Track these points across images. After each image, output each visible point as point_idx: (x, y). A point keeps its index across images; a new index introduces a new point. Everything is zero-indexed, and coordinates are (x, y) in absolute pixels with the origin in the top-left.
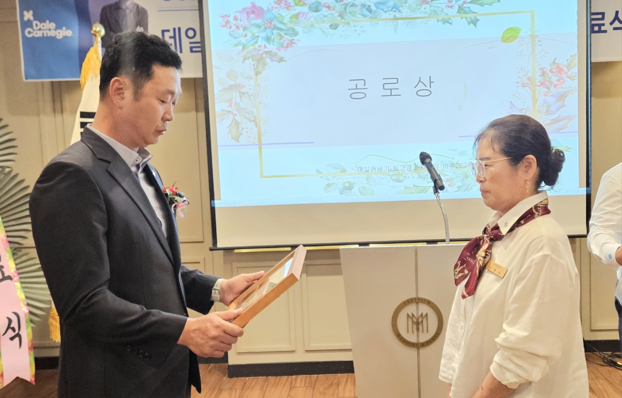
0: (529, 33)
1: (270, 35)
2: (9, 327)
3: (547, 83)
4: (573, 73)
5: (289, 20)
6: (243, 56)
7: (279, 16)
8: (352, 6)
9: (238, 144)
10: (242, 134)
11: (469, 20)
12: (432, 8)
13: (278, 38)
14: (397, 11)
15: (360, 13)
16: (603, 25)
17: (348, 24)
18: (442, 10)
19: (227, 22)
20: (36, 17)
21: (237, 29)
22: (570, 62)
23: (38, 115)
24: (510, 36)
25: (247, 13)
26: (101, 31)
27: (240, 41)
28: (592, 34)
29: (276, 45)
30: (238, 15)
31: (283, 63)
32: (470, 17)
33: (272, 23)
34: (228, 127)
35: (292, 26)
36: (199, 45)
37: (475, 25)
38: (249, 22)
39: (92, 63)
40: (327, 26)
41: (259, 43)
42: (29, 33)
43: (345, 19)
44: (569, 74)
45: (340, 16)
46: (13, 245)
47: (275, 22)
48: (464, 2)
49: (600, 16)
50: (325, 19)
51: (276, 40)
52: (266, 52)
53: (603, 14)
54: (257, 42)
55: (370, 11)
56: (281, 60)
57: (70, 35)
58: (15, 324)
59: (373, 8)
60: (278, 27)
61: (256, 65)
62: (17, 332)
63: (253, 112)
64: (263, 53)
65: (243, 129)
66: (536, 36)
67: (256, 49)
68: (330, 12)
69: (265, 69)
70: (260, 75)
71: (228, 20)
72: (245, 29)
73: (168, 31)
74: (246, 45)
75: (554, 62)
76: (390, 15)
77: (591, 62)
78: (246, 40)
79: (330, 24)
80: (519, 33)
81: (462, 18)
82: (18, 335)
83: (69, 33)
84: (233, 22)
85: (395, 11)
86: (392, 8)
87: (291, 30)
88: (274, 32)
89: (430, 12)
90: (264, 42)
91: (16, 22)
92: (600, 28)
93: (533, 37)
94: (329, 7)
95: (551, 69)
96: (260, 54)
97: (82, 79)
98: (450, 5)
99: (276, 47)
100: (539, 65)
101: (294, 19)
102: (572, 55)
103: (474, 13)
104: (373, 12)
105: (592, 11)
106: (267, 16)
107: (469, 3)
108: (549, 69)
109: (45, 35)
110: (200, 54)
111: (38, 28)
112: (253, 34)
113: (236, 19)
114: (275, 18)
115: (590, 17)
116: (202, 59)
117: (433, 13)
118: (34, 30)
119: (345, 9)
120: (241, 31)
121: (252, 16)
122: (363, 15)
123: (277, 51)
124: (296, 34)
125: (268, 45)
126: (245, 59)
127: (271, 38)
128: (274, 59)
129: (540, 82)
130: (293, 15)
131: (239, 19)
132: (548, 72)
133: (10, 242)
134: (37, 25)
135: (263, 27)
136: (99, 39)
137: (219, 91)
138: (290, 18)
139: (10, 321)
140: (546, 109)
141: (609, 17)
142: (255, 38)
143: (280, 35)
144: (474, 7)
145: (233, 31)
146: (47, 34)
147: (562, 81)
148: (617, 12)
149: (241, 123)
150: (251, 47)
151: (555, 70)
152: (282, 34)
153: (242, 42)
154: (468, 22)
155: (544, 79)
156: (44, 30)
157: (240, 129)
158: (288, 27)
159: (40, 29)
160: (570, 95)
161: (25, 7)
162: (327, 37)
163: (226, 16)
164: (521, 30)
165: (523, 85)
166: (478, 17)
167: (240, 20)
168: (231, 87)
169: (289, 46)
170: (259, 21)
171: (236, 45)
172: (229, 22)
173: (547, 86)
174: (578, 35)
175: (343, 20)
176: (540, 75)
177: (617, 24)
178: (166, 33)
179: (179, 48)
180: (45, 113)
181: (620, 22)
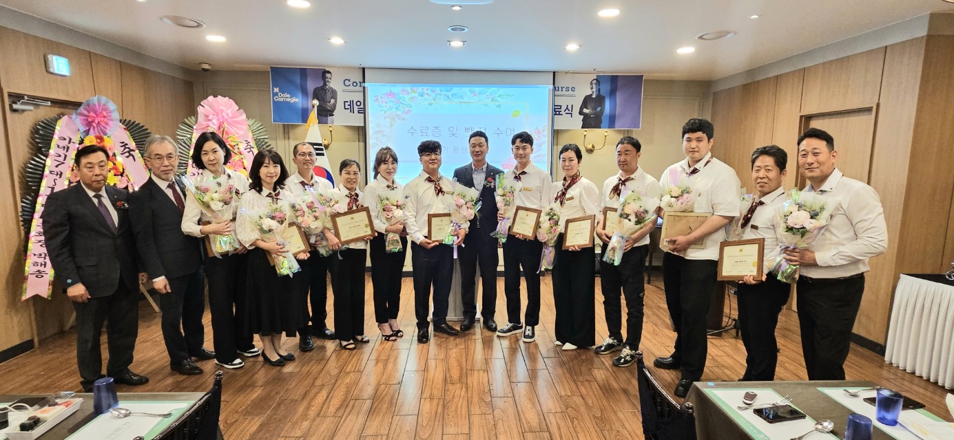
0: (526, 113)
1: (398, 106)
5: (408, 100)
6: (385, 117)
8: (439, 95)
12: (479, 98)
13: (403, 108)
14: (462, 98)
15: (444, 98)
16: (561, 111)
17: (438, 103)
18: (484, 99)
19: (377, 99)
20: (281, 91)
21: (382, 103)
22: (544, 129)
24: (516, 114)
25: (387, 95)
28: (555, 116)
29: (401, 112)
30: (383, 97)
31: (404, 121)
32: (498, 104)
35: (409, 103)
36: (363, 110)
37: (499, 107)
38: (388, 100)
42: (277, 98)
43: (436, 101)
44: (544, 134)
45: (433, 99)
47: (401, 101)
48: (495, 96)
49: (559, 107)
50: (426, 100)
51: (401, 109)
52: (396, 115)
53: (561, 106)
54: (392, 110)
55: (448, 97)
56: (404, 119)
59: (450, 96)
60: (403, 103)
61: (391, 121)
66: (529, 115)
67: (391, 113)
68: (429, 97)
69: (395, 123)
70: (393, 126)
72: (386, 103)
74: (386, 111)
75: (536, 128)
76: (460, 100)
77: (554, 129)
78: (387, 108)
79: (428, 103)
80: (521, 113)
81: (493, 104)
83: (297, 100)
86: (459, 97)
87: (409, 105)
88: (401, 105)
90: (395, 110)
91: (270, 92)
92: (559, 113)
94: (428, 95)
96: (393, 116)
98: (487, 97)
102: (545, 125)
104: (450, 98)
105: (555, 105)
106: (397, 97)
107: (498, 97)
110: (363, 114)
112: (390, 106)
113: (381, 98)
114: (401, 98)
115: (554, 107)
116: (364, 117)
118: (279, 97)
119: (436, 96)
120: (384, 104)
121: (390, 97)
122: (445, 100)
123: (401, 115)
124: (411, 107)
125: (397, 112)
127: (399, 108)
128: (400, 119)
130: (410, 98)
134: (281, 95)
135: (395, 102)
136: (316, 107)
137: (372, 133)
141: (564, 108)
142: (391, 108)
144: (499, 99)
145: (380, 103)
146: (286, 100)
148: (567, 106)
150: (389, 112)
151: (537, 132)
152: (405, 107)
153: (384, 109)
156: (284, 98)
159: (282, 97)
161: (275, 85)
162: (427, 109)
163: (376, 96)
166: (501, 104)
167: (384, 99)
168: (378, 132)
169: (408, 113)
170: (393, 100)
171: (381, 111)
174: (548, 116)
177: (567, 111)
178: (346, 103)
179: (352, 111)
180: (280, 139)
181: (569, 110)
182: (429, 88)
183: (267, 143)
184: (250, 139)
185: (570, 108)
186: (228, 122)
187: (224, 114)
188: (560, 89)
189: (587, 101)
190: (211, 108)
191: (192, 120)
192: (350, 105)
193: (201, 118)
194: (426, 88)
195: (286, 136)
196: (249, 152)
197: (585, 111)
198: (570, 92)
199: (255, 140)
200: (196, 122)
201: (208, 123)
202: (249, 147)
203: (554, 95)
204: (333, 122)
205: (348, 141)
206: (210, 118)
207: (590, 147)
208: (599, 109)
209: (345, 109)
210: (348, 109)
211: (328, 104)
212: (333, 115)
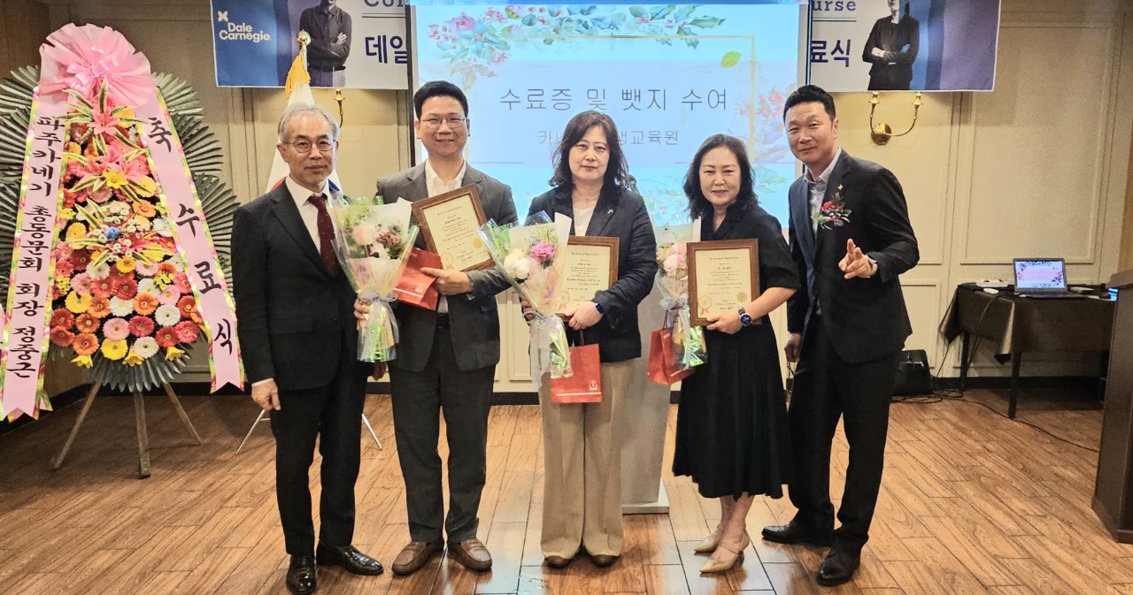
0: (750, 59)
1: (480, 47)
2: (220, 334)
3: (766, 111)
5: (501, 33)
6: (452, 69)
7: (490, 28)
8: (567, 21)
11: (689, 42)
12: (651, 28)
13: (489, 51)
14: (615, 29)
15: (576, 28)
16: (825, 54)
17: (564, 39)
18: (662, 30)
19: (435, 33)
20: (231, 19)
21: (446, 40)
23: (227, 122)
24: (730, 60)
25: (457, 23)
27: (449, 53)
28: (812, 63)
29: (486, 59)
30: (447, 25)
31: (493, 77)
32: (690, 39)
33: (483, 35)
35: (504, 39)
36: (405, 55)
37: (695, 47)
38: (459, 34)
39: (298, 72)
40: (541, 41)
41: (469, 56)
42: (224, 35)
43: (560, 35)
45: (554, 31)
46: (220, 254)
47: (486, 35)
48: (685, 23)
49: (822, 45)
50: (539, 33)
51: (486, 53)
52: (477, 66)
53: (824, 43)
54: (466, 55)
55: (586, 26)
56: (491, 74)
57: (268, 40)
58: (225, 331)
59: (590, 24)
60: (489, 40)
61: (464, 79)
62: (227, 338)
64: (473, 67)
66: (756, 62)
67: (465, 62)
68: (544, 26)
69: (474, 84)
71: (436, 30)
72: (454, 40)
73: (373, 39)
74: (454, 57)
75: (773, 90)
76: (608, 32)
78: (455, 52)
79: (544, 39)
80: (739, 58)
81: (681, 39)
82: (228, 342)
83: (266, 37)
84: (441, 32)
85: (613, 29)
87: (503, 43)
88: (486, 44)
89: (648, 31)
90: (474, 56)
91: (210, 21)
92: (821, 58)
93: (753, 63)
94: (543, 21)
95: (770, 97)
98: (669, 26)
99: (486, 61)
100: (758, 92)
101: (506, 32)
102: (792, 83)
103: (694, 34)
104: (589, 28)
105: (813, 40)
106: (479, 27)
107: (691, 24)
108: (768, 96)
109: (241, 38)
110: (406, 65)
111: (233, 30)
112: (463, 47)
113: (445, 29)
114: (486, 30)
115: (811, 45)
116: (408, 70)
117: (652, 32)
119: (561, 24)
120: (450, 42)
121: (462, 27)
122: (579, 31)
123: (487, 65)
124: (508, 48)
126: (453, 72)
127: (481, 51)
128: (485, 73)
129: (758, 109)
130: (505, 28)
131: (448, 29)
132: (767, 100)
133: (217, 251)
134: (232, 27)
135: (473, 39)
138: (503, 31)
139: (221, 328)
140: (763, 137)
141: (831, 46)
142: (465, 50)
143: (491, 48)
144: (695, 29)
145: (442, 42)
146: (243, 37)
148: (839, 42)
150: (460, 60)
151: (773, 99)
152: (494, 47)
153: (451, 54)
154: (688, 44)
155: (762, 107)
156: (240, 32)
158: (500, 40)
159: (236, 32)
161: (220, 7)
162: (540, 52)
163: (435, 25)
164: (741, 56)
165: (741, 112)
166: (699, 40)
167: (450, 31)
169: (500, 60)
170: (469, 33)
171: (444, 57)
172: (438, 33)
173: (765, 114)
175: (558, 36)
176: (759, 103)
177: (838, 54)
178: (370, 42)
179: (383, 58)
180: (234, 121)
181: (842, 52)
182: (545, 6)
183: (197, 123)
184: (161, 113)
185: (844, 49)
186: (111, 81)
187: (101, 62)
188: (823, 6)
189: (881, 31)
190: (72, 49)
191: (25, 74)
192: (378, 46)
193: (47, 69)
194: (538, 7)
195: (249, 116)
196: (159, 142)
197: (876, 52)
198: (845, 13)
199: (173, 118)
200: (38, 79)
201: (67, 80)
202: (159, 131)
203: (811, 21)
204: (342, 82)
205: (379, 123)
206: (69, 71)
207: (880, 130)
208: (905, 49)
209: (368, 54)
210: (375, 54)
211: (332, 44)
212: (344, 68)
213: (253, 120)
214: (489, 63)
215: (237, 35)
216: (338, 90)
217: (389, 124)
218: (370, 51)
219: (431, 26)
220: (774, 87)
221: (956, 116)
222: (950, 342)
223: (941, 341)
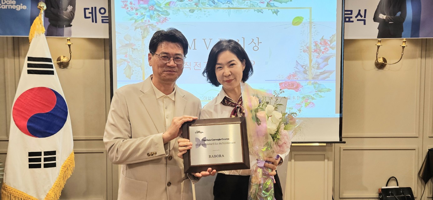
0: (309, 20)
1: (152, 14)
3: (318, 51)
4: (333, 45)
5: (164, 6)
6: (135, 27)
7: (158, 3)
9: (130, 80)
10: (132, 74)
11: (273, 11)
12: (251, 3)
13: (157, 16)
14: (230, 3)
15: (208, 4)
16: (351, 17)
17: (201, 10)
18: (257, 5)
21: (131, 10)
22: (332, 38)
23: (4, 57)
24: (297, 21)
25: (138, 0)
26: (44, 7)
27: (134, 17)
28: (345, 23)
29: (155, 21)
32: (274, 9)
33: (154, 7)
34: (124, 70)
35: (166, 9)
36: (108, 18)
37: (277, 14)
38: (139, 6)
39: (37, 26)
40: (188, 10)
41: (145, 19)
43: (199, 7)
44: (331, 45)
45: (195, 5)
47: (155, 7)
48: (270, 0)
49: (350, 12)
50: (186, 6)
51: (156, 17)
52: (149, 25)
53: (351, 11)
55: (214, 3)
57: (25, 9)
59: (216, 1)
60: (157, 10)
61: (143, 32)
63: (140, 61)
64: (148, 25)
65: (133, 71)
66: (312, 22)
67: (143, 23)
68: (190, 2)
69: (148, 35)
70: (145, 38)
71: (126, 4)
72: (137, 10)
73: (88, 9)
74: (137, 20)
75: (322, 38)
76: (226, 6)
77: (344, 39)
78: (137, 17)
79: (189, 10)
80: (302, 20)
81: (269, 10)
83: (25, 7)
84: (129, 5)
85: (229, 4)
86: (228, 2)
87: (165, 12)
88: (155, 12)
89: (250, 5)
90: (148, 19)
92: (349, 20)
93: (311, 23)
95: (321, 42)
96: (146, 26)
97: (30, 37)
98: (262, 2)
99: (155, 22)
100: (314, 40)
101: (167, 5)
102: (333, 34)
103: (276, 7)
104: (216, 3)
105: (345, 10)
106: (151, 3)
107: (274, 1)
108: (319, 42)
109: (9, 8)
110: (108, 24)
111: (4, 3)
112: (142, 13)
113: (131, 3)
114: (156, 4)
115: (344, 12)
116: (109, 27)
117: (252, 5)
118: (2, 4)
119: (199, 1)
120: (134, 11)
121: (141, 2)
122: (209, 5)
123: (156, 24)
124: (169, 14)
125: (151, 21)
126: (136, 28)
127: (152, 16)
128: (154, 29)
129: (314, 49)
130: (167, 3)
131: (133, 3)
132: (319, 44)
134: (4, 2)
135: (148, 9)
136: (42, 12)
137: (119, 47)
138: (165, 5)
140: (317, 66)
141: (355, 13)
142: (143, 15)
143: (159, 14)
144: (276, 4)
145: (129, 11)
146: (10, 7)
147: (327, 49)
148: (360, 11)
149: (132, 67)
150: (140, 21)
151: (323, 43)
152: (160, 14)
153: (134, 18)
154: (273, 12)
155: (316, 48)
156: (9, 4)
157: (132, 71)
158: (164, 10)
159: (6, 4)
160: (331, 58)
162: (187, 17)
163: (125, 1)
164: (304, 19)
165: (304, 51)
166: (279, 10)
167: (134, 5)
168: (127, 45)
169: (164, 22)
170: (145, 6)
171: (131, 20)
172: (127, 5)
173: (318, 52)
174: (336, 23)
175: (198, 7)
176: (314, 46)
177: (359, 18)
178: (86, 10)
179: (95, 20)
180: (8, 57)
181: (361, 16)
185: (363, 14)
189: (384, 4)
192: (92, 13)
197: (382, 16)
204: (70, 34)
205: (93, 57)
207: (381, 61)
208: (399, 14)
209: (86, 17)
210: (89, 17)
211: (64, 12)
212: (71, 25)
213: (19, 56)
214: (157, 23)
215: (7, 6)
216: (69, 38)
217: (99, 58)
218: (87, 16)
219: (123, 2)
220: (323, 37)
221: (424, 53)
222: (426, 183)
223: (420, 182)
